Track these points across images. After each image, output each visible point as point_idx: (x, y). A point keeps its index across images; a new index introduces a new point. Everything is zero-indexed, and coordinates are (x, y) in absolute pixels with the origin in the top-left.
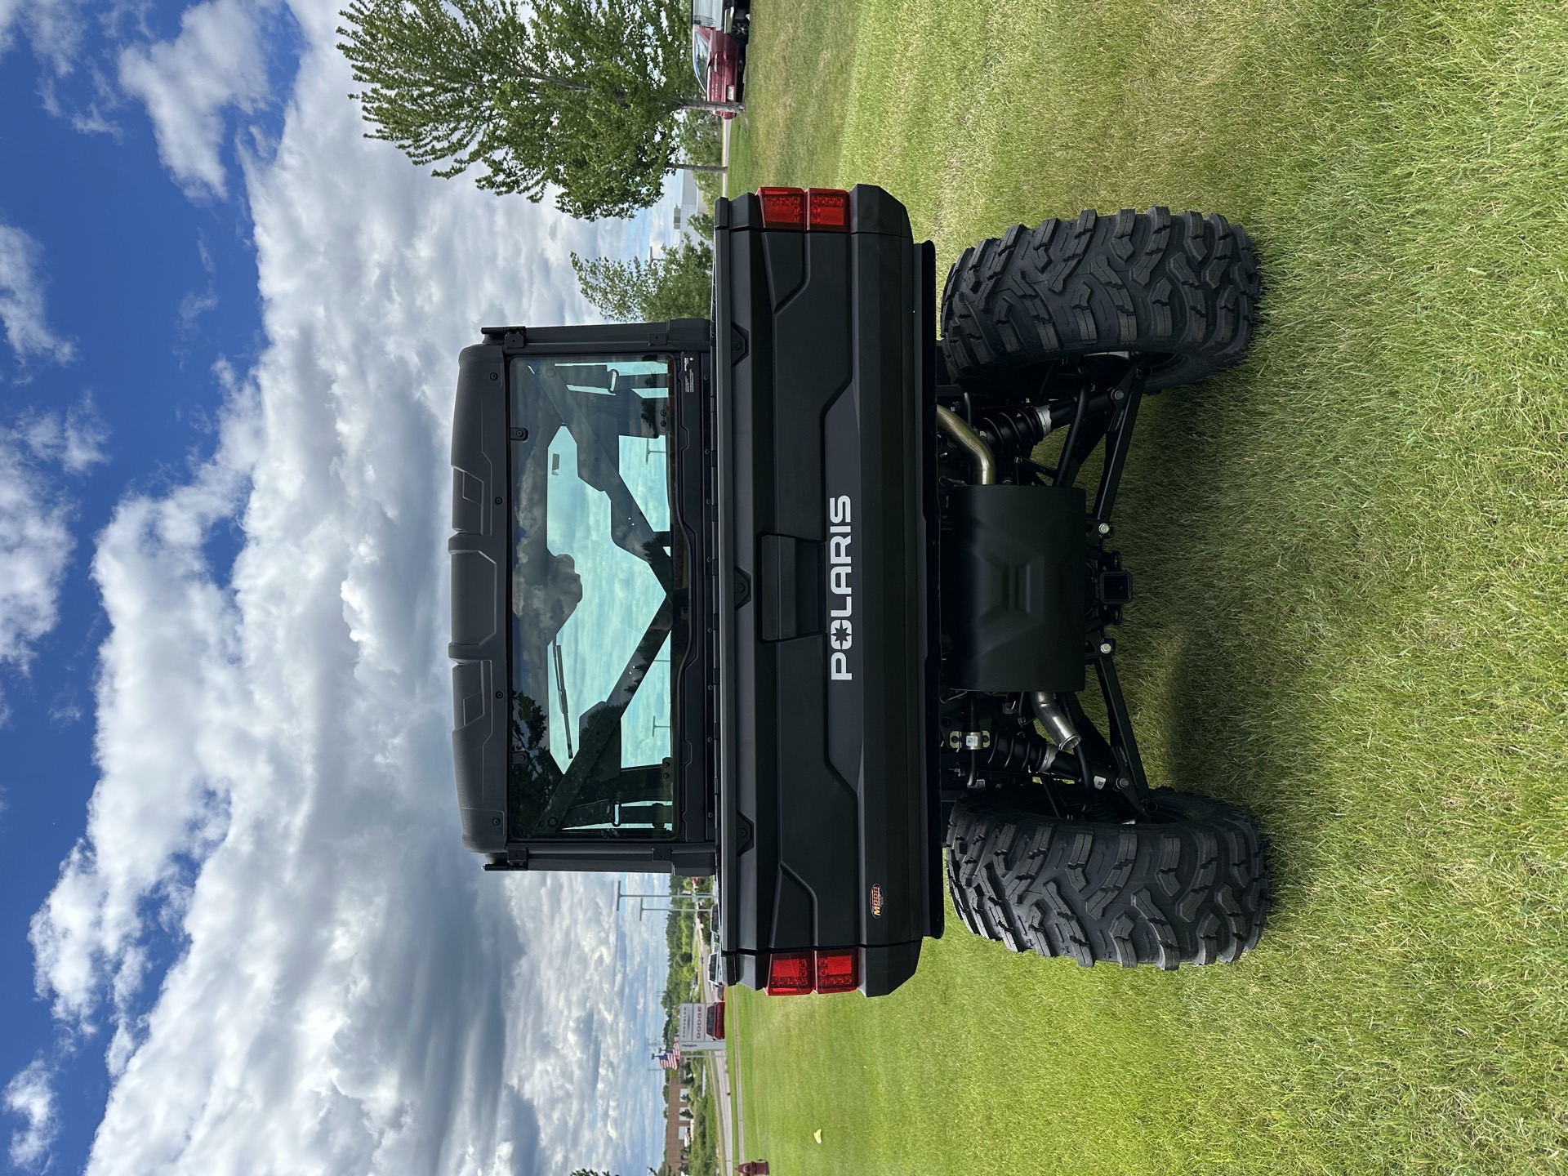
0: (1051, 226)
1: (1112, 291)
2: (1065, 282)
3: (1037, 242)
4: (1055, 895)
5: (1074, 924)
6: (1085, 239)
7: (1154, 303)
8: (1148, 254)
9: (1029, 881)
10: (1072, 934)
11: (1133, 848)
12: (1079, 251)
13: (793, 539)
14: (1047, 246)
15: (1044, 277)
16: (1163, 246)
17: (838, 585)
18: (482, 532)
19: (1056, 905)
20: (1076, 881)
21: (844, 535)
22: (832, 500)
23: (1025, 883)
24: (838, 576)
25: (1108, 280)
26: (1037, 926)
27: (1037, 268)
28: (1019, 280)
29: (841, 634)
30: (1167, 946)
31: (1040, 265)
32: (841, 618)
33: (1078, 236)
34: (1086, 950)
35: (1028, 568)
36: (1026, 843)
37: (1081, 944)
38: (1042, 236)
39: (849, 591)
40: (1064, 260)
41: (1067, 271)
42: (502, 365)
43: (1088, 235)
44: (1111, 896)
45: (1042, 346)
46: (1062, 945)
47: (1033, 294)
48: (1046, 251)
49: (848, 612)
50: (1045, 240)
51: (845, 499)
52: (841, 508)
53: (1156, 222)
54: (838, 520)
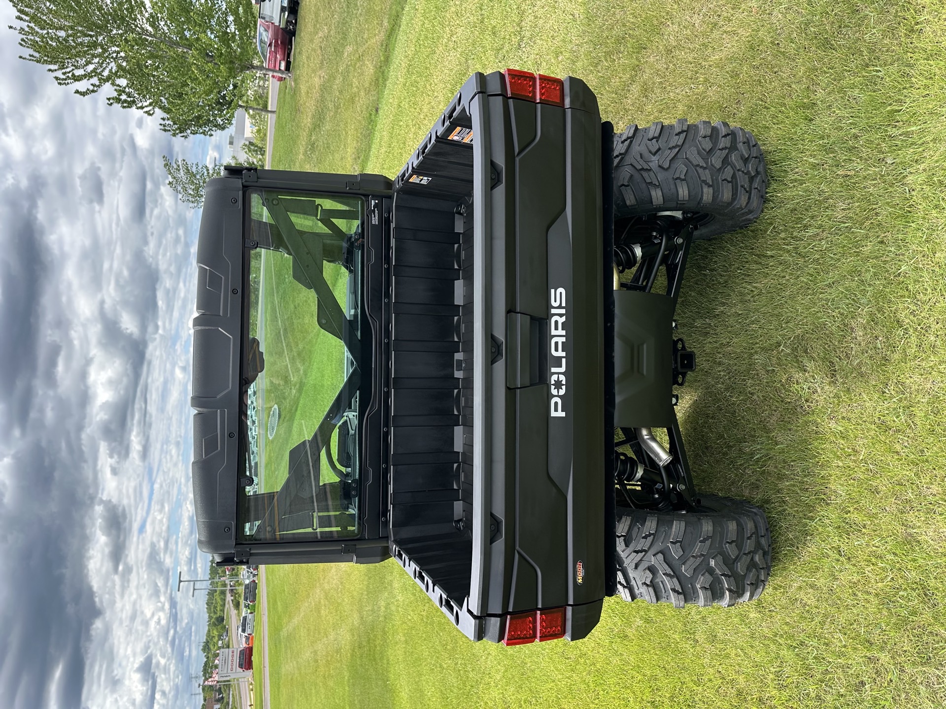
0: (659, 127)
1: (700, 170)
2: (670, 161)
3: (650, 136)
4: (662, 562)
5: (675, 580)
6: (683, 136)
7: (723, 180)
8: (719, 149)
9: (644, 553)
10: (673, 587)
11: (711, 528)
12: (680, 143)
13: (529, 317)
14: (657, 138)
15: (654, 158)
16: (728, 145)
17: (556, 350)
18: (221, 314)
19: (662, 568)
20: (675, 553)
21: (561, 315)
22: (553, 291)
23: (641, 555)
24: (556, 343)
25: (697, 163)
26: (648, 583)
27: (650, 152)
28: (639, 159)
29: (558, 385)
30: (730, 590)
31: (654, 150)
32: (558, 373)
33: (678, 134)
34: (682, 597)
35: (645, 346)
36: (639, 528)
37: (679, 593)
38: (654, 132)
39: (564, 354)
40: (670, 149)
41: (672, 155)
42: (241, 193)
43: (685, 133)
44: (699, 560)
45: (652, 202)
46: (664, 595)
47: (649, 168)
48: (657, 141)
49: (563, 369)
50: (656, 135)
51: (561, 290)
52: (558, 297)
53: (723, 131)
54: (557, 304)
